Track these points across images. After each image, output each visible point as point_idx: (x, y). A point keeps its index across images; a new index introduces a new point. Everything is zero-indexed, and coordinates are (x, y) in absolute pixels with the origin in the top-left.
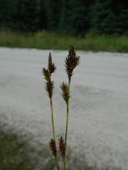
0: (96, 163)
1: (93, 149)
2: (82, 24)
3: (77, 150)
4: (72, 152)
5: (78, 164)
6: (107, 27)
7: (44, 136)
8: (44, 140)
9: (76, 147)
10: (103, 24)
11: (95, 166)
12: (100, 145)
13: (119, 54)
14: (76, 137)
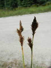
0: (28, 62)
1: (26, 56)
2: (14, 5)
3: (19, 59)
4: (17, 61)
5: (21, 65)
6: (24, 5)
7: (4, 57)
8: (4, 59)
9: (19, 58)
10: (22, 4)
11: (28, 63)
12: (28, 54)
13: (30, 15)
14: (18, 54)
